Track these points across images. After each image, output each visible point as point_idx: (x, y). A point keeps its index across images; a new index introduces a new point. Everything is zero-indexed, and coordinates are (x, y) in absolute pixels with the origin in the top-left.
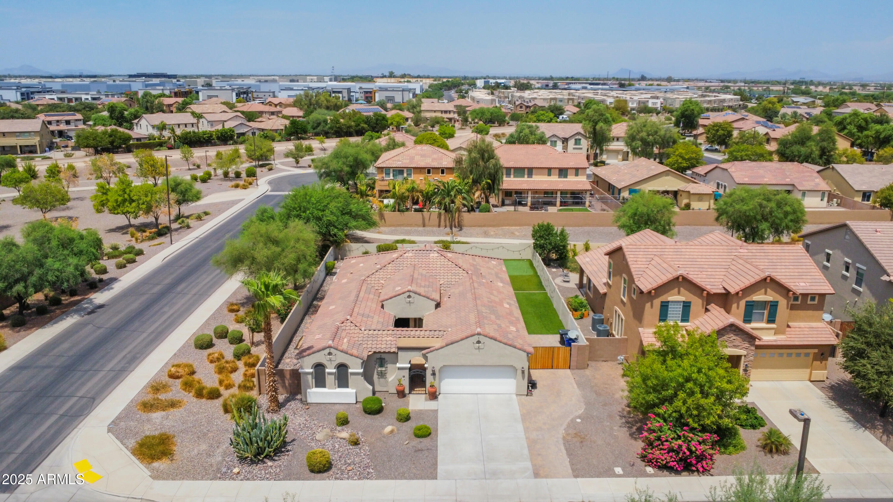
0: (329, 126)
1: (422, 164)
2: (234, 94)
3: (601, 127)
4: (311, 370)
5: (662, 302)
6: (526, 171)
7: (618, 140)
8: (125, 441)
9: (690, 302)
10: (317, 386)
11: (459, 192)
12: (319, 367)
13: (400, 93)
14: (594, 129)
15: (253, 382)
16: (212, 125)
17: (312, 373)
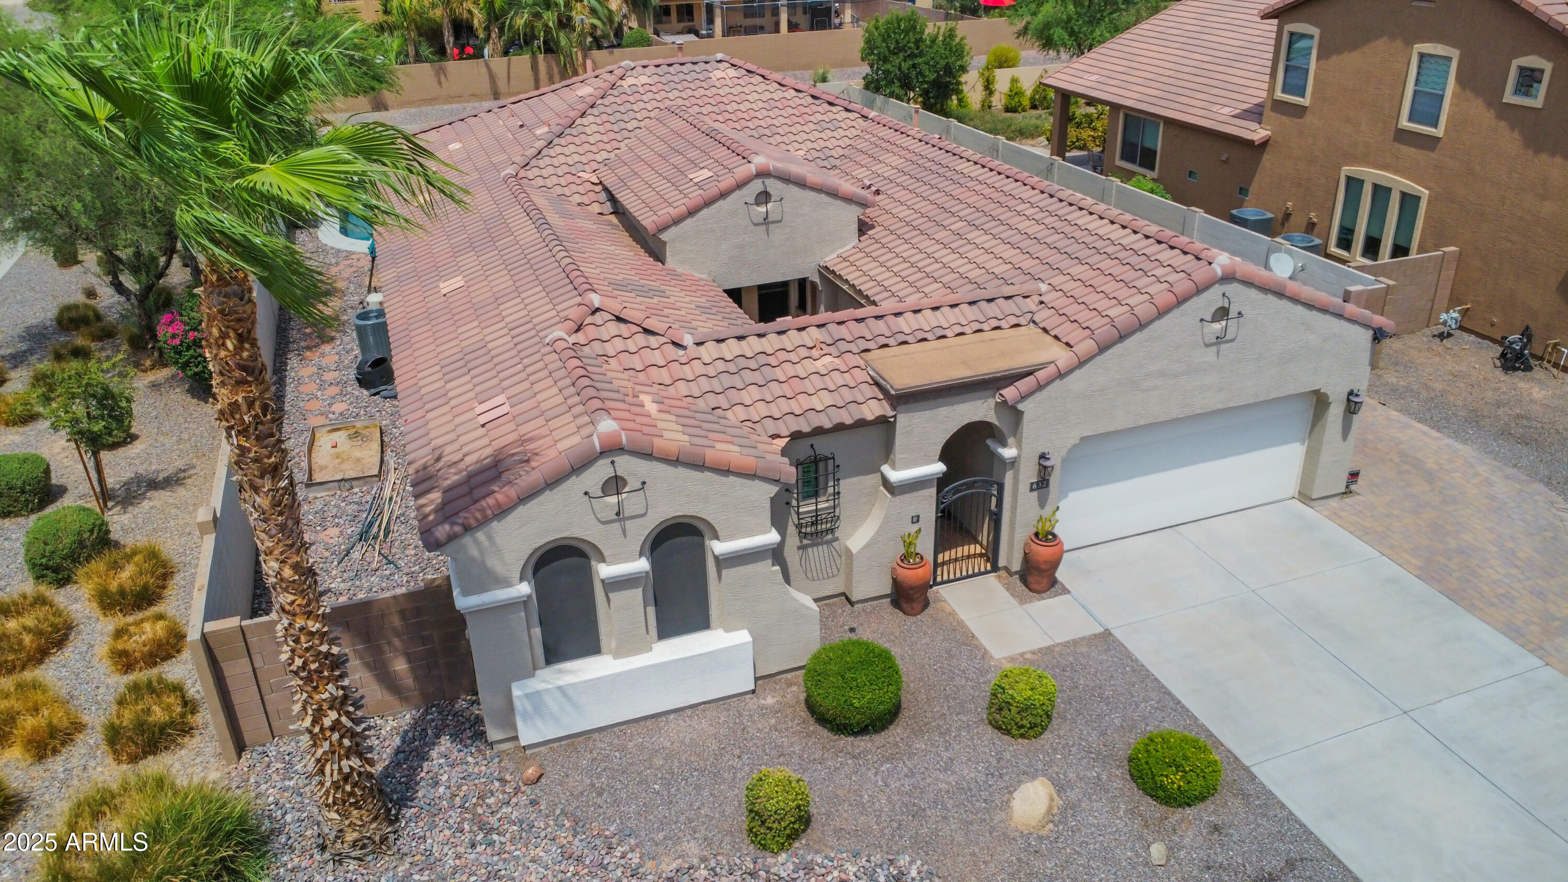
4: (525, 589)
10: (552, 656)
12: (561, 564)
17: (525, 603)
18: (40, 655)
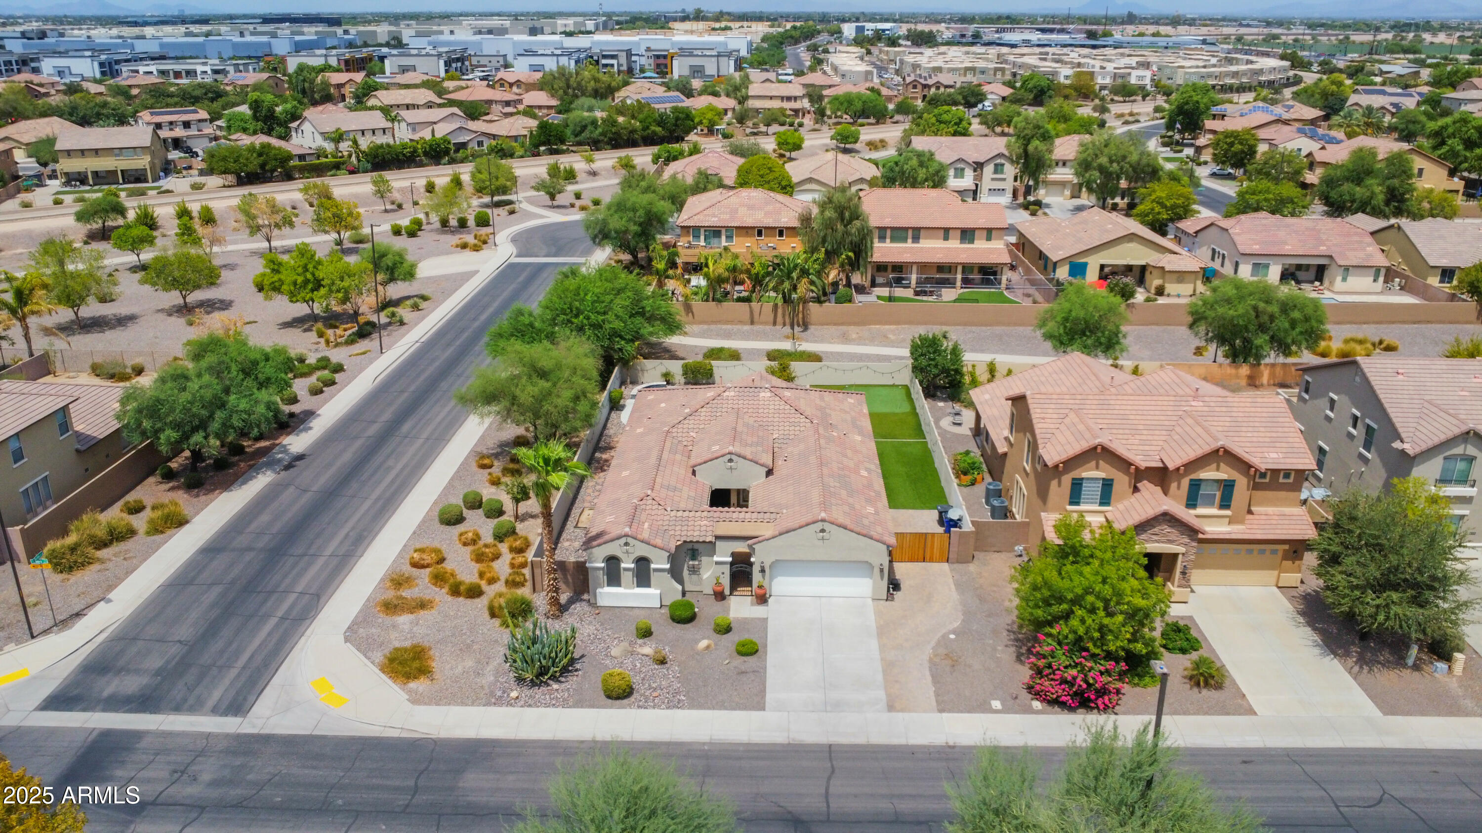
0: (600, 130)
1: (749, 222)
2: (442, 63)
3: (1036, 148)
4: (602, 565)
5: (1073, 479)
6: (910, 233)
7: (1064, 164)
8: (370, 654)
9: (1112, 480)
10: (609, 585)
11: (805, 272)
12: (613, 561)
13: (714, 59)
14: (1026, 151)
15: (524, 575)
16: (414, 130)
17: (603, 569)
18: (493, 560)
